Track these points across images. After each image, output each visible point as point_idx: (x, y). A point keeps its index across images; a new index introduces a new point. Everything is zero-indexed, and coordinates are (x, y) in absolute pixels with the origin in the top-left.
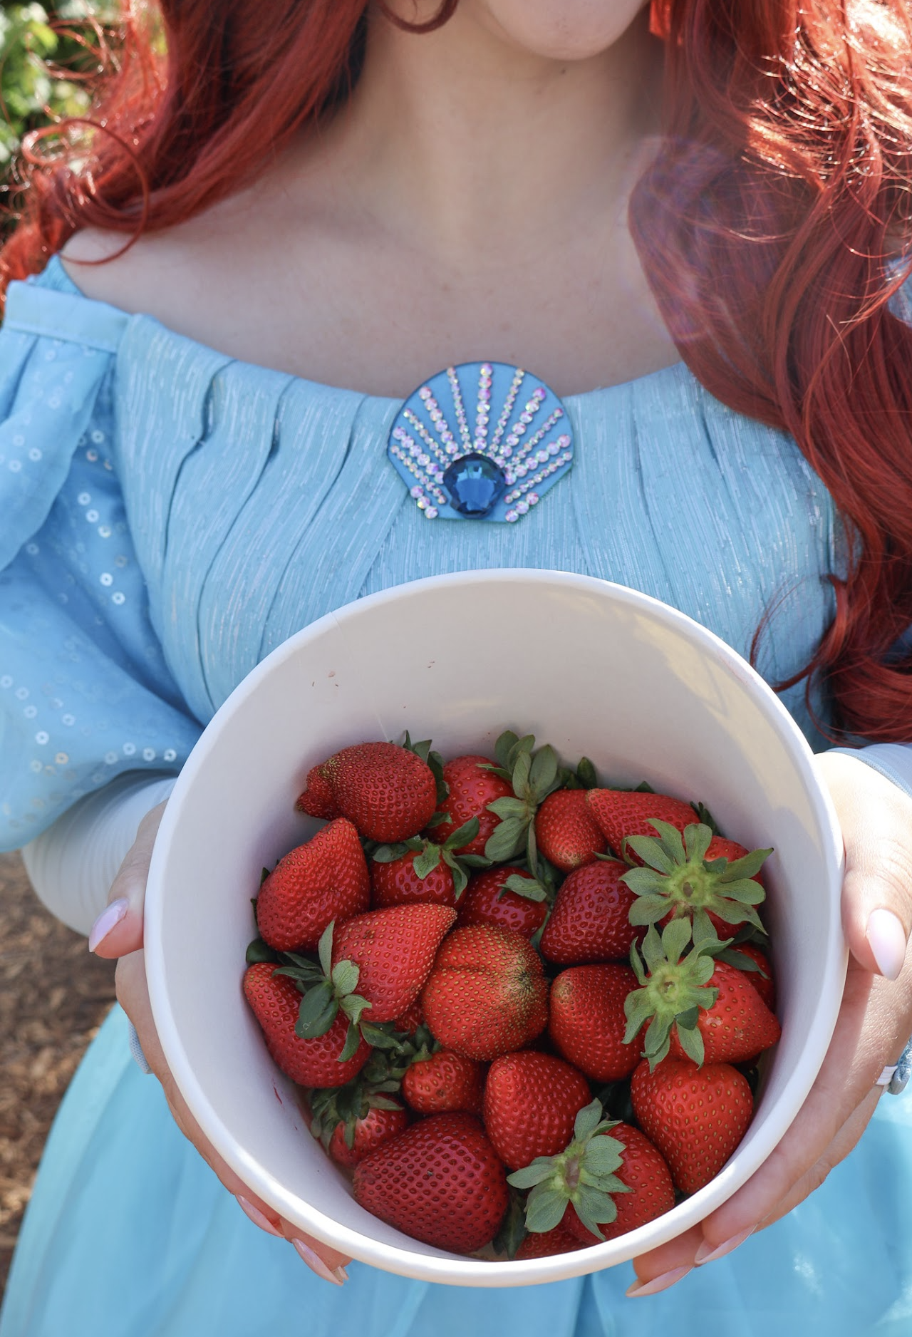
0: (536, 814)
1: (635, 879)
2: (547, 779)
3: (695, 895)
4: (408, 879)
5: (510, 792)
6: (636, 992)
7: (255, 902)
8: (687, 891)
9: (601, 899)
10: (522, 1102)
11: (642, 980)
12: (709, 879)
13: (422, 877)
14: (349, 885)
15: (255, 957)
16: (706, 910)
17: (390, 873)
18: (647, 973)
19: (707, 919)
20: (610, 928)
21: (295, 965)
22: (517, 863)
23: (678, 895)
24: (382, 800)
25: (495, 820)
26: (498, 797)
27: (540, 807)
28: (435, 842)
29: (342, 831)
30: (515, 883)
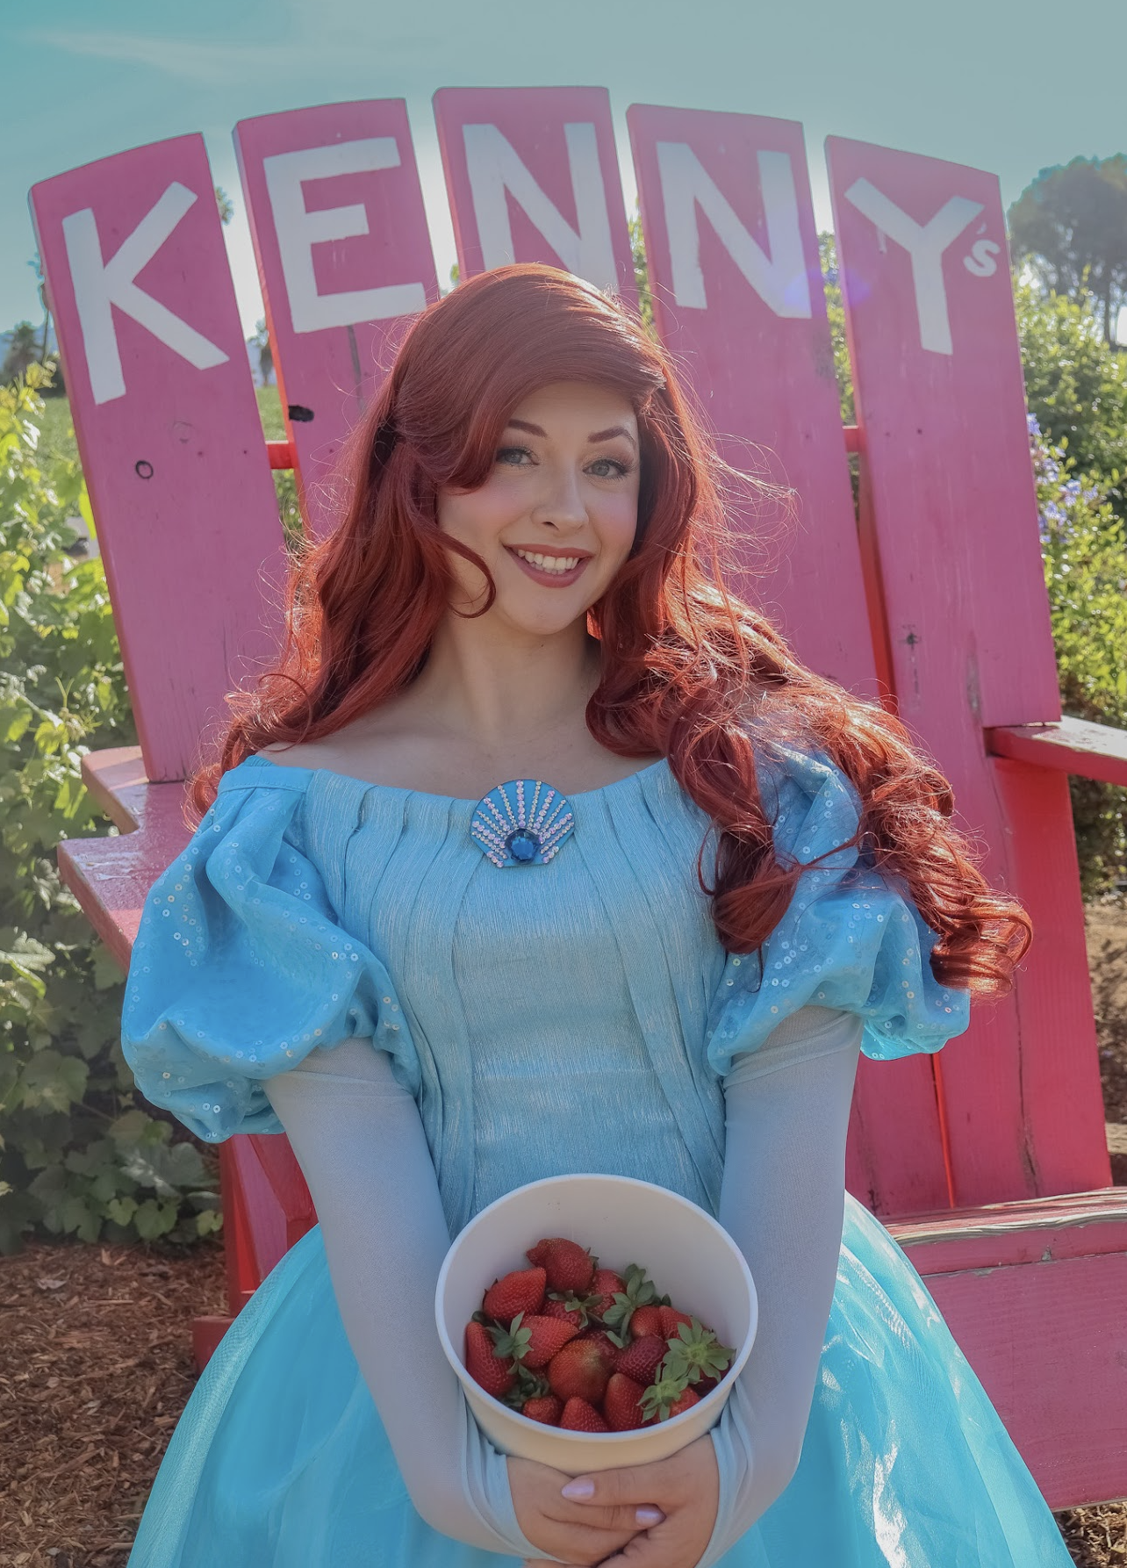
0: (634, 1312)
1: (672, 1343)
2: (645, 1297)
3: (697, 1358)
4: (561, 1310)
5: (625, 1292)
6: (652, 1387)
7: (487, 1292)
8: (695, 1356)
9: (648, 1351)
10: (578, 1419)
11: (657, 1381)
12: (706, 1354)
13: (568, 1311)
14: (533, 1300)
15: (477, 1318)
16: (699, 1366)
17: (553, 1306)
18: (660, 1380)
19: (698, 1371)
20: (648, 1366)
21: (498, 1328)
22: (616, 1329)
23: (690, 1356)
24: (566, 1268)
25: (613, 1302)
26: (618, 1291)
27: (637, 1309)
28: (580, 1301)
29: (540, 1273)
30: (611, 1335)
